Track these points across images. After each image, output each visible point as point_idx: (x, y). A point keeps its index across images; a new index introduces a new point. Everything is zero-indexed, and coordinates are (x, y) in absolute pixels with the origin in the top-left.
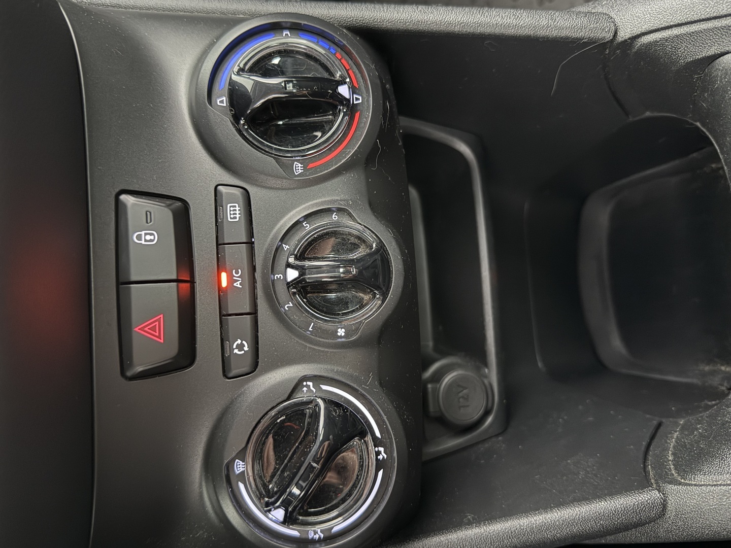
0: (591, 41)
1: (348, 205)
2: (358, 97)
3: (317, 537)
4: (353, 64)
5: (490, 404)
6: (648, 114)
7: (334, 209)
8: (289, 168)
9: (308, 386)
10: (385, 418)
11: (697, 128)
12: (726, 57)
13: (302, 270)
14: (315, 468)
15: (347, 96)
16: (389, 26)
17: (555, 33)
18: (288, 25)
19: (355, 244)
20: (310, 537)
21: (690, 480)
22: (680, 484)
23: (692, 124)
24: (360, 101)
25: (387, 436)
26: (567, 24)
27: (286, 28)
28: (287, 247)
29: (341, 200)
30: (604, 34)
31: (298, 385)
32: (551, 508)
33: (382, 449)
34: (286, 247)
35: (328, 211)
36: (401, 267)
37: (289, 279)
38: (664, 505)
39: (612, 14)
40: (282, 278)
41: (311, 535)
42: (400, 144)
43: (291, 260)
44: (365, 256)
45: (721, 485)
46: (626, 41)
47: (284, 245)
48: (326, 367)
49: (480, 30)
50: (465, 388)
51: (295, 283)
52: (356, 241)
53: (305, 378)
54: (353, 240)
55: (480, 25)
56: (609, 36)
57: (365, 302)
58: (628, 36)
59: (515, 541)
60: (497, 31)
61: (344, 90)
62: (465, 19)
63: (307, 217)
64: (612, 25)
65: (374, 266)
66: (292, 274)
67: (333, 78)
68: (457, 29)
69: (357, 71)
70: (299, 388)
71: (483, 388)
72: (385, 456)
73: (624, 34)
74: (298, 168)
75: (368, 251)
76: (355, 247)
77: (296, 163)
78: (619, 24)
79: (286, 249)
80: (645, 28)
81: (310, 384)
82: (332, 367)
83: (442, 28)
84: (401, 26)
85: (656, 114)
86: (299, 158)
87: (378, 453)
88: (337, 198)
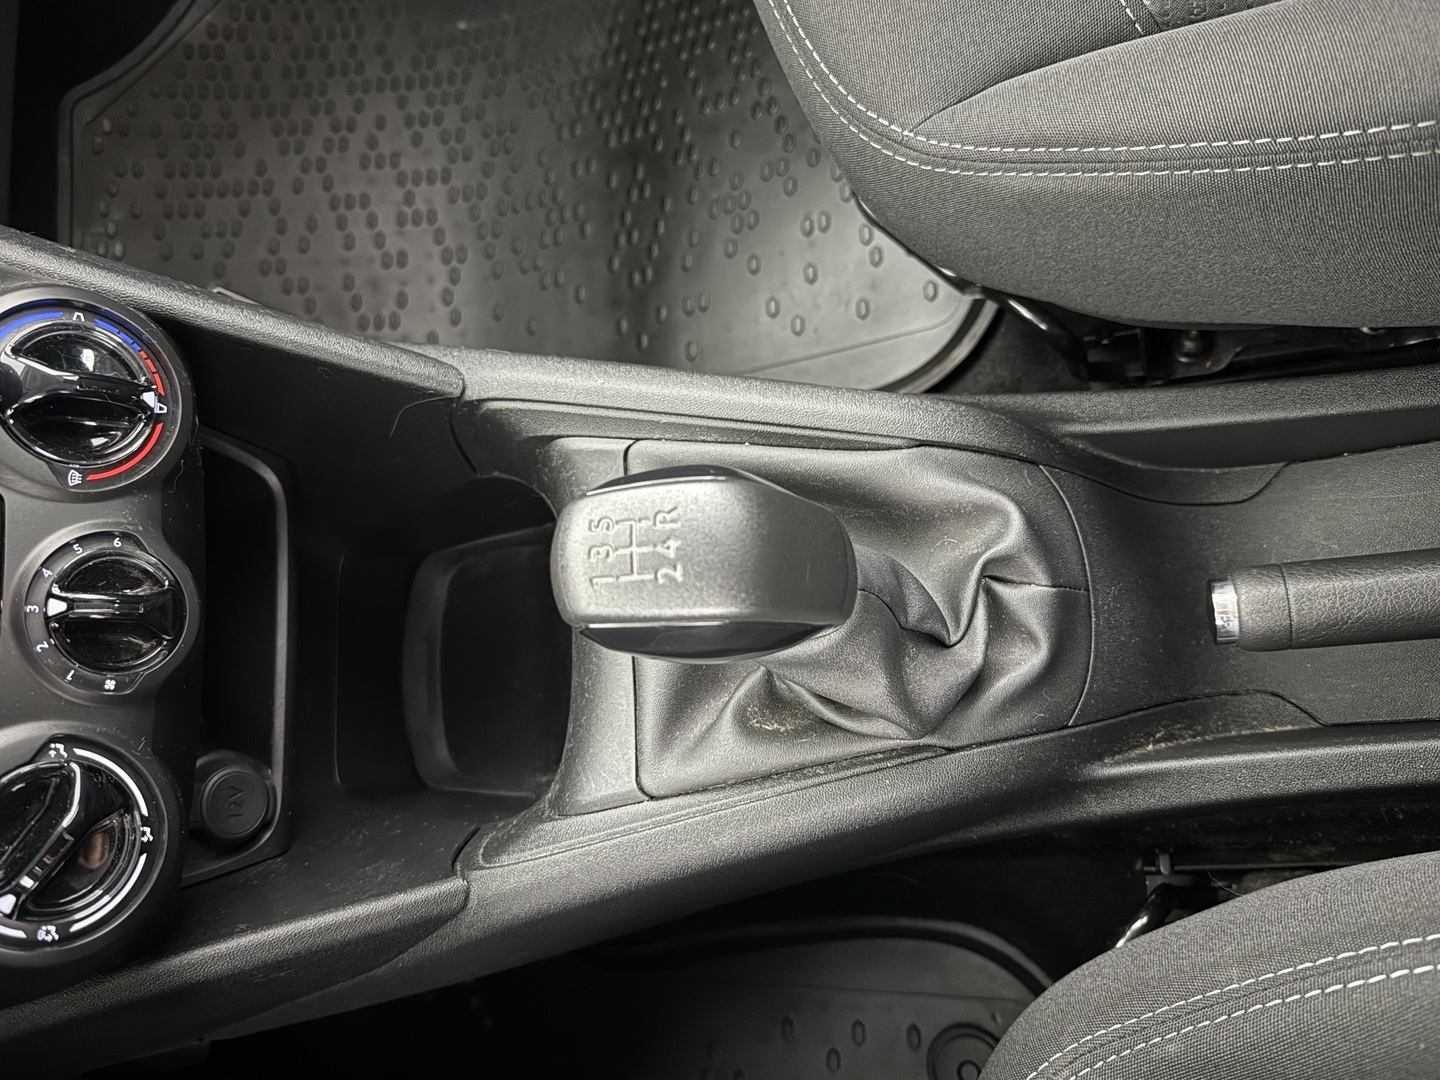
0: (437, 393)
1: (138, 531)
2: (162, 406)
3: (49, 938)
4: (160, 368)
5: (269, 816)
6: (496, 474)
7: (117, 534)
8: (62, 476)
9: (56, 749)
10: (157, 791)
11: (542, 498)
12: (562, 440)
13: (71, 603)
14: (68, 841)
15: (152, 406)
16: (205, 324)
17: (399, 377)
18: (81, 305)
19: (138, 579)
20: (40, 938)
21: (495, 862)
22: (485, 868)
23: (537, 494)
24: (165, 411)
25: (155, 815)
26: (414, 371)
27: (79, 309)
28: (49, 572)
29: (128, 524)
30: (451, 390)
31: (44, 748)
32: (344, 907)
33: (147, 830)
34: (46, 573)
35: (110, 536)
36: (197, 611)
37: (51, 613)
38: (467, 893)
39: (462, 370)
40: (37, 611)
41: (41, 936)
42: (200, 464)
43: (56, 590)
44: (152, 595)
45: (523, 861)
46: (473, 401)
47: (44, 570)
48: (85, 725)
49: (315, 354)
50: (241, 791)
51: (59, 617)
52: (140, 576)
53: (55, 739)
54: (136, 573)
55: (315, 349)
56: (457, 392)
57: (144, 650)
58: (475, 397)
59: (299, 946)
60: (335, 360)
61: (149, 398)
62: (299, 339)
63: (80, 540)
64: (461, 382)
65: (162, 608)
66: (56, 607)
67: (136, 381)
68: (288, 347)
69: (165, 376)
70: (45, 750)
71: (265, 792)
72: (151, 838)
73: (472, 394)
74: (75, 478)
75: (156, 589)
76: (137, 583)
77: (72, 471)
78: (467, 382)
79: (46, 576)
80: (491, 395)
81: (61, 747)
82: (94, 726)
83: (271, 342)
84: (220, 328)
85: (505, 476)
86: (77, 466)
87: (144, 834)
88: (123, 520)
